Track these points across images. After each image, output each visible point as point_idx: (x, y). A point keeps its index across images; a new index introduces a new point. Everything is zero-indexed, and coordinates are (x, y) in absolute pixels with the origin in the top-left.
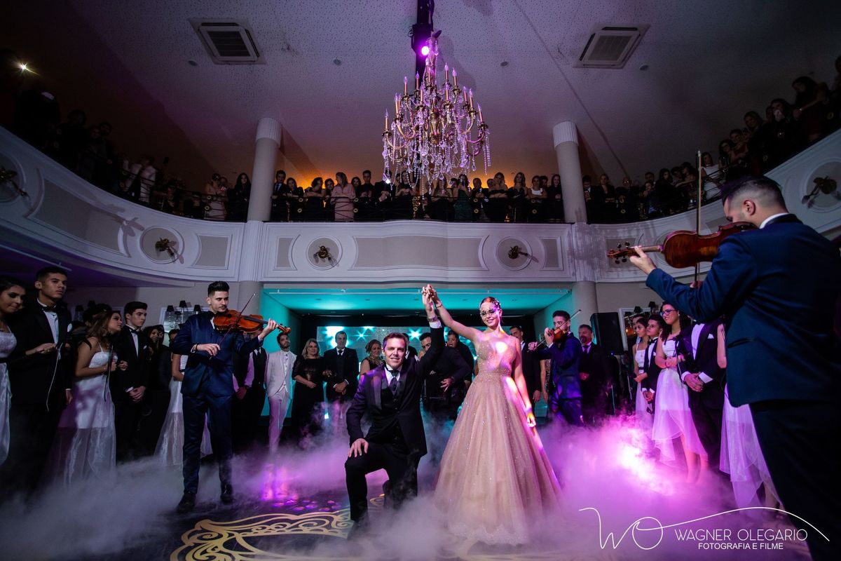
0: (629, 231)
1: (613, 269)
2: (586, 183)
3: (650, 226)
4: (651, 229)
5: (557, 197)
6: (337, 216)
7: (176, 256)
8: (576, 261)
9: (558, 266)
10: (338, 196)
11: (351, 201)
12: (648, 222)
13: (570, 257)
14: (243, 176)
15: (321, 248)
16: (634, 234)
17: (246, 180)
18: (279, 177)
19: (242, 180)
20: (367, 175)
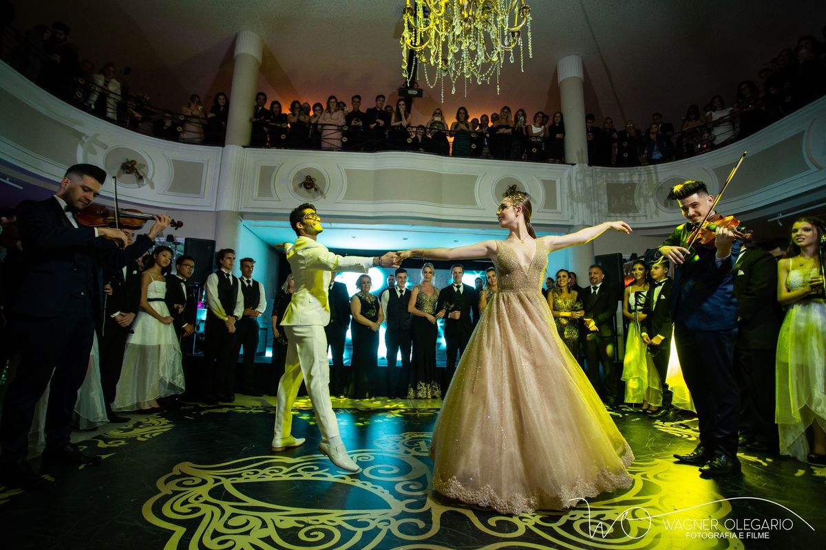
0: (631, 176)
1: (612, 214)
2: (589, 121)
3: (653, 172)
4: (654, 175)
5: (558, 136)
6: (324, 145)
7: (145, 180)
8: (575, 204)
9: (556, 208)
10: (325, 123)
11: (340, 129)
12: (651, 167)
13: (569, 200)
14: (222, 97)
15: (307, 177)
16: (635, 179)
17: (224, 101)
18: (260, 99)
19: (220, 101)
20: (357, 100)
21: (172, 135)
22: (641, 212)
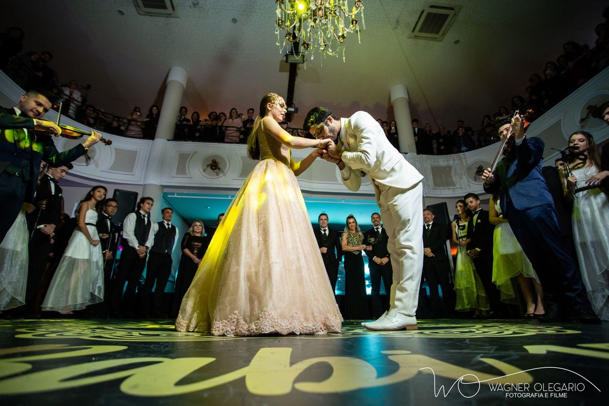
0: (448, 161)
1: (437, 188)
2: (415, 123)
3: (463, 157)
4: (463, 160)
6: (226, 140)
7: (92, 161)
10: (228, 125)
11: (239, 129)
14: (155, 108)
15: (213, 161)
16: (451, 163)
17: (156, 111)
18: (182, 111)
19: (153, 111)
20: (251, 111)
22: (458, 186)
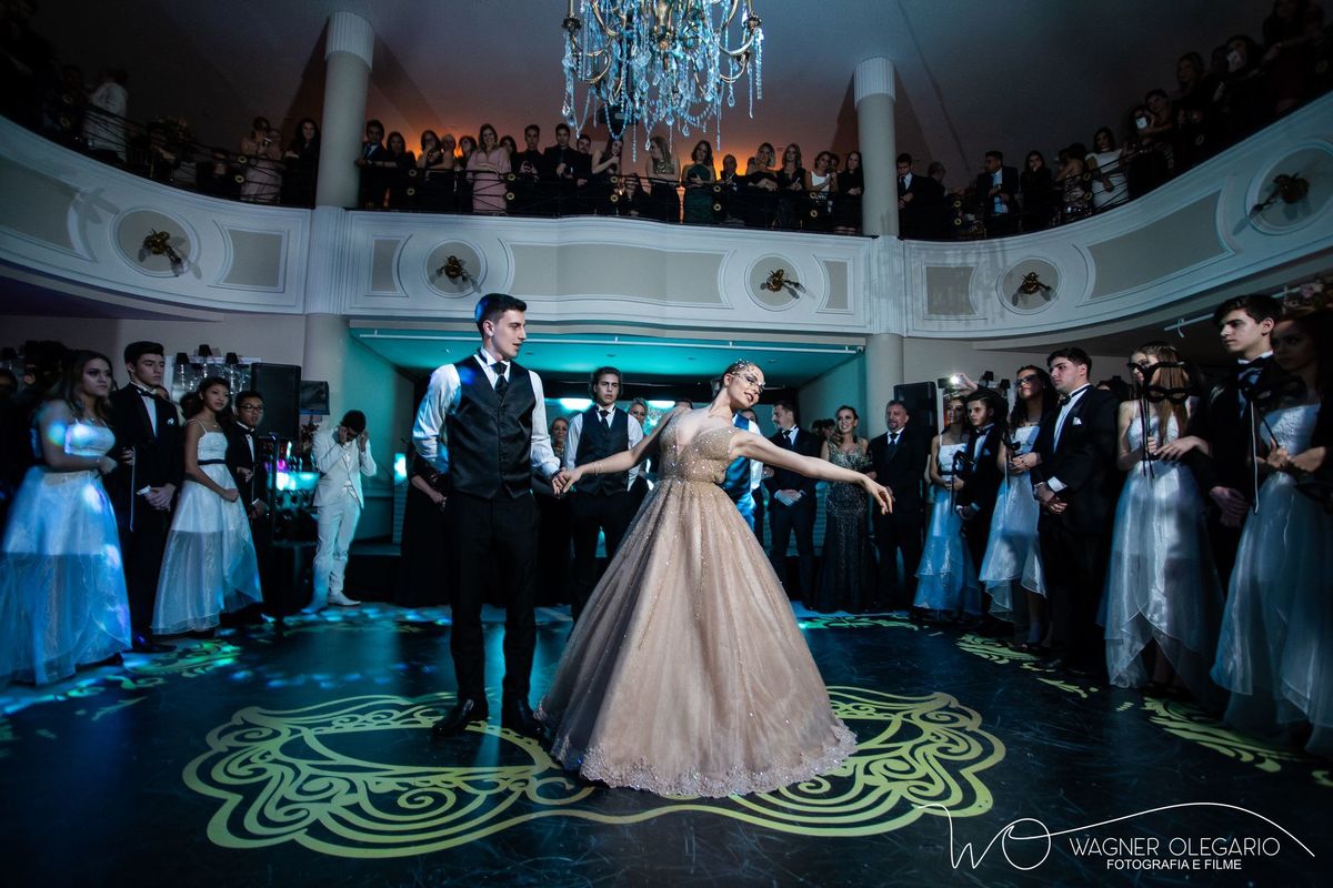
0: (965, 255)
1: (934, 316)
3: (999, 249)
4: (999, 255)
5: (852, 191)
6: (478, 205)
7: (185, 264)
8: (875, 300)
9: (846, 308)
10: (477, 168)
11: (503, 179)
13: (867, 293)
14: (309, 125)
15: (450, 259)
16: (971, 260)
17: (312, 132)
19: (305, 130)
20: (532, 132)
21: (226, 188)
22: (978, 314)
